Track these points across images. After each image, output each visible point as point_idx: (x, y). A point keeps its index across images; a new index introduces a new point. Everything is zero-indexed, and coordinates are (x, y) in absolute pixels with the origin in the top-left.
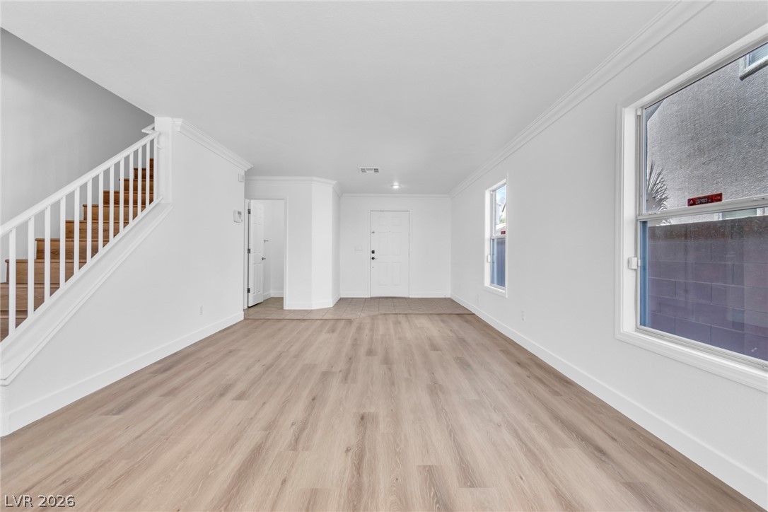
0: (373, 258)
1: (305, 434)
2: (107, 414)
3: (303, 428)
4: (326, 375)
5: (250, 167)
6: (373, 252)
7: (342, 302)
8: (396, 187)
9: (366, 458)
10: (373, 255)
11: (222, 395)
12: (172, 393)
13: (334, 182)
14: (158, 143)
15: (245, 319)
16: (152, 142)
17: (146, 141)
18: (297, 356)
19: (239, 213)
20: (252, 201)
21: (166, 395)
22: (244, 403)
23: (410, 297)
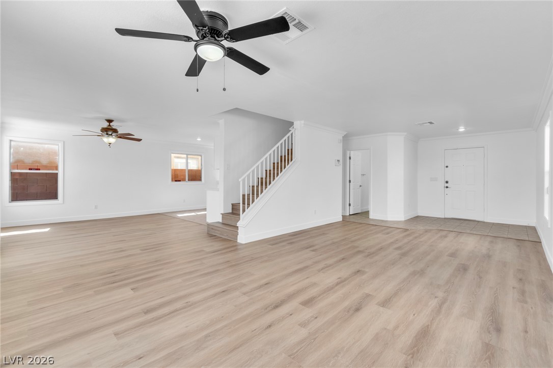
0: (447, 187)
1: (327, 268)
2: (269, 244)
3: (328, 267)
4: (359, 252)
5: (345, 134)
6: (447, 182)
7: (417, 219)
8: (462, 129)
9: (344, 283)
10: (446, 185)
11: (307, 248)
12: (291, 243)
13: (405, 134)
14: (295, 134)
15: (343, 220)
16: (292, 134)
17: (289, 134)
18: (352, 242)
19: (338, 161)
20: (352, 152)
21: (289, 243)
22: (314, 253)
23: (485, 221)
